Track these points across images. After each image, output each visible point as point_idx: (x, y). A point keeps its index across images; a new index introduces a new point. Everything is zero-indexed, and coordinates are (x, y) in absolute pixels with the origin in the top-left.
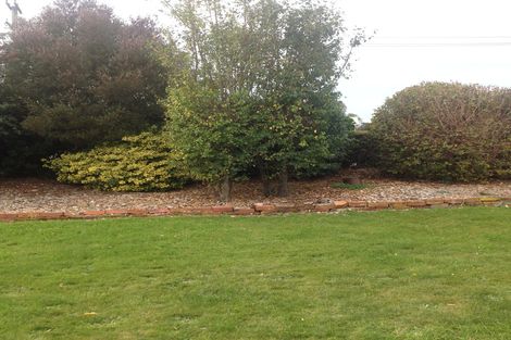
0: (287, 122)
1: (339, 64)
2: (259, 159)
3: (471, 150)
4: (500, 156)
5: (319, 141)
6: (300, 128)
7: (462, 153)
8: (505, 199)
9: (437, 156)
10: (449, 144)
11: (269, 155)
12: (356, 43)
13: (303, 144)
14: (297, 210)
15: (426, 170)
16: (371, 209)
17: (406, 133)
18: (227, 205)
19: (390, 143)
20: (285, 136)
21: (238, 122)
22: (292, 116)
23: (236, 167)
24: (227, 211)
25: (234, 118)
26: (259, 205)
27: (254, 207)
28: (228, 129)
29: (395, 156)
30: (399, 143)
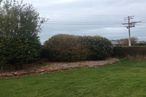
0: (24, 46)
1: (37, 28)
2: (15, 58)
3: (75, 52)
4: (82, 54)
5: (34, 51)
6: (28, 47)
7: (73, 53)
8: (86, 66)
9: (66, 54)
10: (69, 51)
11: (18, 56)
12: (42, 22)
13: (29, 52)
14: (29, 74)
15: (63, 58)
16: (52, 71)
17: (57, 48)
18: (4, 74)
19: (52, 51)
20: (23, 50)
21: (7, 46)
22: (25, 44)
23: (6, 61)
24: (4, 76)
25: (5, 45)
26: (16, 73)
27: (14, 74)
28: (4, 48)
29: (54, 55)
30: (55, 51)
